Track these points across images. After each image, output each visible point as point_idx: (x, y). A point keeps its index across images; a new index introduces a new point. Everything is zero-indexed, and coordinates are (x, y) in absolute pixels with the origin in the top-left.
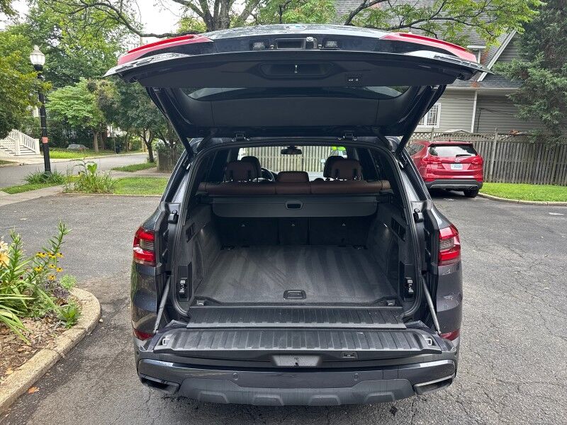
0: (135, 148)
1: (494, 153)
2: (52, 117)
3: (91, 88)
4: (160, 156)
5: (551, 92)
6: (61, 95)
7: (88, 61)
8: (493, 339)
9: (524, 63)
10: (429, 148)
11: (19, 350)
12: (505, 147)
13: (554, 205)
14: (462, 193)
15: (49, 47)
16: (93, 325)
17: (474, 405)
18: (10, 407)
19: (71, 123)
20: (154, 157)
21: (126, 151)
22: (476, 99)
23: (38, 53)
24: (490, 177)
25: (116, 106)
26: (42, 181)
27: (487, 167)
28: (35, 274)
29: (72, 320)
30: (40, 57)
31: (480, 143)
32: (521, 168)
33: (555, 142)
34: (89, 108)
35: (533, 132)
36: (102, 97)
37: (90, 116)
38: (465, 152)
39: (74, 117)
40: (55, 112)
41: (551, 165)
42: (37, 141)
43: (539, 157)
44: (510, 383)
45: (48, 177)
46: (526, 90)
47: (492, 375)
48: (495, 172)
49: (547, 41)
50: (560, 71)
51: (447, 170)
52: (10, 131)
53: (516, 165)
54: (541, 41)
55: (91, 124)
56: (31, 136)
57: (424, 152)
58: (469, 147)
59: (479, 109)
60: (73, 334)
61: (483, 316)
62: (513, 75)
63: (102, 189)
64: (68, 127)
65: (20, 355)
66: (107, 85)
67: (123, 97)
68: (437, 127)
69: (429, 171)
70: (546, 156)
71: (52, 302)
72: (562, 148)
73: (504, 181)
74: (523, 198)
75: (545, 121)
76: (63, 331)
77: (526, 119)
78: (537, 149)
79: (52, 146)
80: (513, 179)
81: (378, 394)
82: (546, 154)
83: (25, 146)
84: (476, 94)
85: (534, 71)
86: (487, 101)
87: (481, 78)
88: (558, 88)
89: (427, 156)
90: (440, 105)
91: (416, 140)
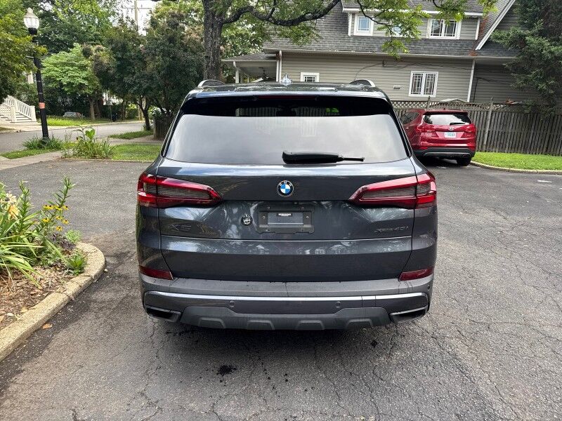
0: (132, 116)
1: (489, 122)
2: (47, 84)
3: (86, 53)
4: (157, 124)
5: (547, 62)
6: (55, 61)
7: (82, 26)
8: (470, 288)
9: (522, 31)
10: (424, 116)
11: (32, 293)
12: (500, 116)
13: (544, 173)
14: (455, 161)
15: (41, 11)
16: (99, 274)
17: (446, 339)
18: (27, 339)
19: (66, 90)
20: (151, 124)
21: (122, 119)
22: (473, 68)
23: (32, 16)
24: (484, 147)
25: (111, 72)
26: (40, 147)
27: (482, 136)
28: (43, 226)
29: (79, 268)
30: (34, 20)
31: (476, 113)
32: (515, 138)
33: (550, 112)
34: (84, 74)
35: (529, 102)
36: (98, 63)
37: (86, 83)
38: (460, 121)
39: (69, 84)
40: (50, 78)
41: (544, 136)
42: (33, 108)
43: (533, 127)
44: (482, 323)
45: (45, 143)
46: (523, 59)
47: (466, 316)
48: (489, 141)
49: (547, 9)
50: (558, 40)
51: (440, 138)
52: (6, 97)
53: (510, 134)
54: (540, 9)
55: (87, 91)
56: (26, 103)
57: (419, 121)
58: (463, 116)
59: (476, 79)
60: (81, 280)
61: (464, 269)
62: (511, 43)
63: (100, 154)
64: (63, 94)
65: (33, 297)
66: (102, 50)
67: (119, 63)
68: (433, 96)
69: (424, 139)
70: (539, 127)
71: (59, 253)
72: (556, 118)
73: (497, 150)
74: (513, 166)
75: (541, 90)
76: (71, 278)
77: (522, 89)
78: (532, 120)
79: (48, 114)
80: (507, 149)
81: (358, 321)
82: (540, 124)
83: (21, 113)
84: (474, 63)
85: (532, 40)
86: (484, 70)
87: (479, 47)
88: (555, 57)
89: (421, 124)
90: (437, 74)
91: (412, 109)
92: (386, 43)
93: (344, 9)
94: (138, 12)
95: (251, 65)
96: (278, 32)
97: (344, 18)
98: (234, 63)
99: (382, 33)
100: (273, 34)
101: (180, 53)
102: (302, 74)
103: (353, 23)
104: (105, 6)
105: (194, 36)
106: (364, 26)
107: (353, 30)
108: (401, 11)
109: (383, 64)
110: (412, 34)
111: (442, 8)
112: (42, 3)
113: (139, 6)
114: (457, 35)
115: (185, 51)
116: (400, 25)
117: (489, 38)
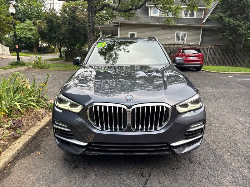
1: (208, 53)
3: (34, 24)
4: (66, 54)
5: (232, 27)
7: (29, 11)
9: (221, 15)
10: (182, 50)
12: (213, 51)
13: (231, 73)
14: (195, 69)
19: (23, 40)
21: (48, 53)
22: (201, 30)
23: (12, 8)
24: (207, 63)
25: (46, 32)
26: (16, 65)
27: (205, 59)
30: (13, 9)
31: (203, 49)
32: (219, 60)
33: (233, 49)
34: (31, 33)
35: (225, 44)
36: (40, 28)
37: (32, 37)
38: (196, 52)
39: (25, 37)
41: (231, 59)
42: (8, 48)
43: (227, 55)
45: (18, 63)
46: (222, 26)
48: (209, 61)
49: (231, 6)
50: (236, 18)
51: (189, 59)
53: (217, 58)
54: (229, 5)
55: (33, 41)
56: (5, 46)
57: (180, 52)
58: (198, 50)
59: (203, 35)
62: (217, 20)
63: (44, 67)
64: (21, 42)
65: (39, 118)
66: (41, 22)
68: (185, 42)
70: (229, 55)
72: (236, 51)
73: (212, 65)
74: (219, 71)
75: (229, 39)
77: (222, 39)
78: (226, 52)
80: (216, 64)
82: (230, 53)
83: (3, 50)
84: (202, 28)
85: (226, 18)
86: (206, 31)
87: (204, 21)
88: (235, 26)
89: (181, 54)
90: (186, 33)
91: (176, 47)
92: (165, 20)
93: (147, 5)
94: (55, 5)
95: (107, 29)
96: (119, 15)
97: (147, 9)
98: (100, 28)
99: (164, 16)
100: (117, 16)
101: (77, 24)
102: (129, 33)
103: (151, 11)
104: (40, 3)
105: (82, 16)
106: (156, 13)
107: (151, 14)
108: (172, 6)
109: (164, 28)
110: (177, 16)
111: (189, 5)
112: (11, 1)
113: (55, 3)
114: (195, 16)
115: (79, 23)
116: (171, 12)
117: (208, 18)
